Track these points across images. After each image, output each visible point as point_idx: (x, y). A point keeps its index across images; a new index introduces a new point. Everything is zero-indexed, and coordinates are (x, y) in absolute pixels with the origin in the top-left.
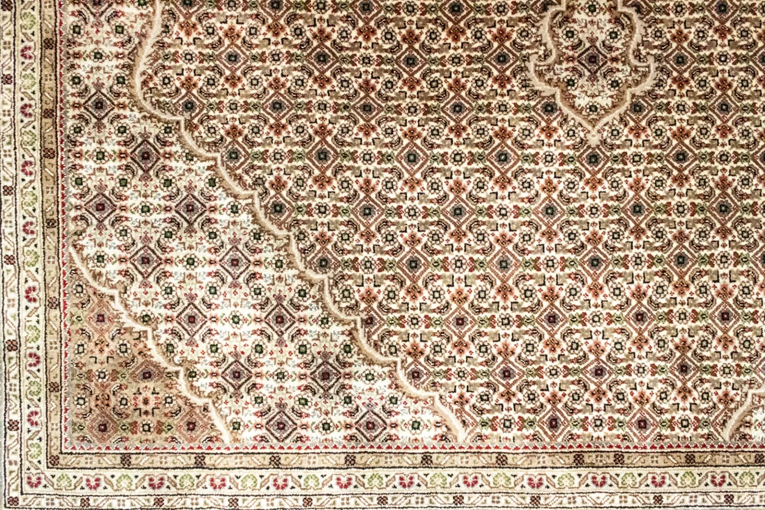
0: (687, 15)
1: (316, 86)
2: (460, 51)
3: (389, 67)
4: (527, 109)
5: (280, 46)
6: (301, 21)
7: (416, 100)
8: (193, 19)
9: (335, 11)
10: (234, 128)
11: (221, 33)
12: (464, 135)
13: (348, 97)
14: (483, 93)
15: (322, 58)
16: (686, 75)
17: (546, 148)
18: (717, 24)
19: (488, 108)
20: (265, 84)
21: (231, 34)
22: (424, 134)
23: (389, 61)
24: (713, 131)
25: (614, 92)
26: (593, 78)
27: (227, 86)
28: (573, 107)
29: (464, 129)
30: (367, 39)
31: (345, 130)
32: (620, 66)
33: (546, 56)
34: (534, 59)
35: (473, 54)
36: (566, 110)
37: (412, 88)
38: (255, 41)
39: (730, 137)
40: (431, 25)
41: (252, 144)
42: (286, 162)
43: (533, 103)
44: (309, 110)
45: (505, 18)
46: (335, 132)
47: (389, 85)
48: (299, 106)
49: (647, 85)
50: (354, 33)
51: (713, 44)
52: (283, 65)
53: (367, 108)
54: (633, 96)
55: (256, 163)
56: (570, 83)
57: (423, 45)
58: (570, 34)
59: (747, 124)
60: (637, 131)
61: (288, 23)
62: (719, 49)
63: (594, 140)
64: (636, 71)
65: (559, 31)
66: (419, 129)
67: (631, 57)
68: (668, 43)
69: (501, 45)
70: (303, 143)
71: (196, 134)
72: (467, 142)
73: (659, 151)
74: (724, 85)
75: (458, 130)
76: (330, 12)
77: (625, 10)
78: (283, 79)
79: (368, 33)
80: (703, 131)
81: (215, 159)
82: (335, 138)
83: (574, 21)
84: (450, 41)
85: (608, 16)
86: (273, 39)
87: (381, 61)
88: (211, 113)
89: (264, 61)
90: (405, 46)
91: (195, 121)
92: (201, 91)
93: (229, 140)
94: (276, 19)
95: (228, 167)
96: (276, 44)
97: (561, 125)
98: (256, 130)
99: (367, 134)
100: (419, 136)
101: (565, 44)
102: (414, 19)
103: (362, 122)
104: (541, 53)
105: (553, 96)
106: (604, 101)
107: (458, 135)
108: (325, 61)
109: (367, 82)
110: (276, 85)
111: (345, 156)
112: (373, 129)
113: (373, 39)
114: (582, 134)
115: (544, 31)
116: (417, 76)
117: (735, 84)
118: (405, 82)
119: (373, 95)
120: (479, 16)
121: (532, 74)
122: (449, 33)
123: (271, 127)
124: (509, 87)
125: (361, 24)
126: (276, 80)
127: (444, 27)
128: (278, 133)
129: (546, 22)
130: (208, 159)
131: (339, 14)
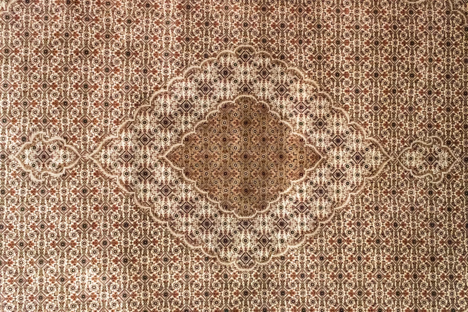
0: (62, 194)
1: (34, 49)
2: (49, 105)
3: (42, 78)
4: (24, 130)
5: (50, 36)
6: (60, 44)
7: (29, 88)
8: (62, 4)
9: (64, 57)
10: (19, 18)
11: (56, 14)
12: (14, 106)
13: (30, 61)
14: (31, 114)
15: (46, 52)
16: (37, 194)
17: (8, 138)
18: (58, 206)
19: (25, 115)
20: (36, 30)
21: (56, 18)
22: (15, 91)
23: (45, 78)
24: (13, 205)
25: (30, 165)
26: (36, 157)
27: (35, 16)
28: (25, 148)
29: (17, 106)
30: (54, 69)
31: (17, 60)
32: (41, 167)
33: (45, 138)
34: (44, 133)
35: (47, 110)
36: (23, 146)
37: (34, 86)
38: (53, 27)
39: (11, 212)
40: (59, 94)
41: (12, 25)
42: (5, 37)
43: (26, 133)
44: (25, 46)
45: (61, 123)
46: (16, 56)
47: (35, 77)
48: (27, 43)
49: (33, 178)
50: (56, 64)
51: (49, 205)
52: (43, 37)
53: (26, 69)
54: (29, 173)
55: (4, 26)
56: (34, 148)
57: (51, 91)
58: (55, 148)
59: (16, 219)
60: (14, 174)
61: (60, 39)
62: (47, 207)
63: (11, 157)
64: (39, 174)
65: (56, 144)
66: (17, 89)
67: (45, 172)
68: (50, 187)
69: (51, 121)
70: (12, 44)
71: (16, 3)
72: (11, 107)
73: (6, 183)
74: (32, 209)
75: (16, 104)
76: (64, 55)
77: (64, 170)
78: (37, 37)
79: (56, 70)
80: (13, 201)
81: (6, 10)
82: (14, 56)
83: (60, 150)
84: (53, 101)
85: (62, 163)
86: (53, 33)
87: (45, 75)
88: (25, 9)
89: (45, 30)
90: (51, 84)
91: (22, 3)
92: (33, 6)
93: (14, 16)
94: (61, 35)
95: (3, 15)
96: (51, 35)
97: (17, 144)
98: (17, 26)
99: (15, 68)
100: (14, 88)
101: (50, 146)
102: (62, 88)
103: (20, 67)
104: (47, 136)
105: (29, 141)
106: (27, 161)
107: (14, 104)
108: (45, 53)
109: (36, 69)
110: (35, 34)
111: (7, 60)
112: (17, 71)
113: (53, 72)
114: (13, 152)
115: (56, 138)
116: (39, 88)
117: (32, 214)
118: (36, 83)
119: (31, 71)
120: (63, 112)
121: (38, 132)
122: (56, 101)
123: (18, 32)
124: (33, 123)
125: (60, 67)
126: (37, 34)
127: (59, 99)
128: (16, 34)
129: (59, 138)
130: (6, 7)
131: (63, 59)
